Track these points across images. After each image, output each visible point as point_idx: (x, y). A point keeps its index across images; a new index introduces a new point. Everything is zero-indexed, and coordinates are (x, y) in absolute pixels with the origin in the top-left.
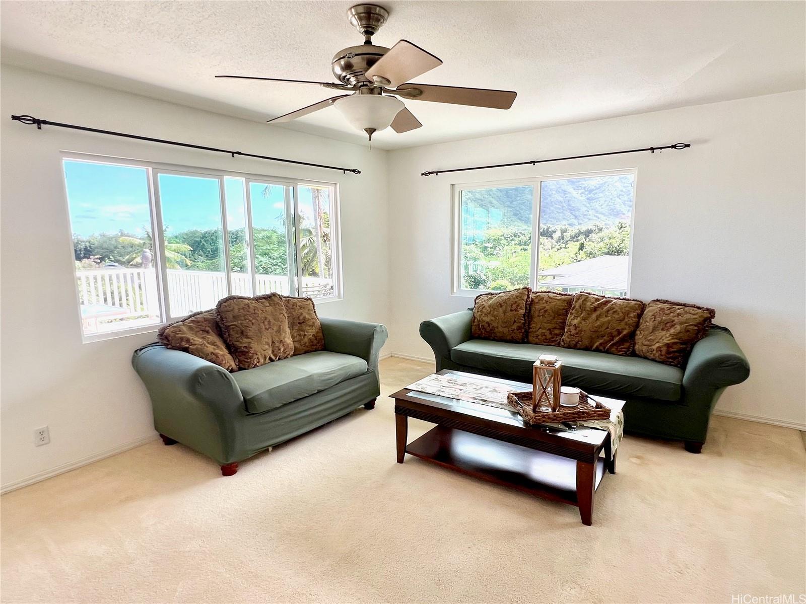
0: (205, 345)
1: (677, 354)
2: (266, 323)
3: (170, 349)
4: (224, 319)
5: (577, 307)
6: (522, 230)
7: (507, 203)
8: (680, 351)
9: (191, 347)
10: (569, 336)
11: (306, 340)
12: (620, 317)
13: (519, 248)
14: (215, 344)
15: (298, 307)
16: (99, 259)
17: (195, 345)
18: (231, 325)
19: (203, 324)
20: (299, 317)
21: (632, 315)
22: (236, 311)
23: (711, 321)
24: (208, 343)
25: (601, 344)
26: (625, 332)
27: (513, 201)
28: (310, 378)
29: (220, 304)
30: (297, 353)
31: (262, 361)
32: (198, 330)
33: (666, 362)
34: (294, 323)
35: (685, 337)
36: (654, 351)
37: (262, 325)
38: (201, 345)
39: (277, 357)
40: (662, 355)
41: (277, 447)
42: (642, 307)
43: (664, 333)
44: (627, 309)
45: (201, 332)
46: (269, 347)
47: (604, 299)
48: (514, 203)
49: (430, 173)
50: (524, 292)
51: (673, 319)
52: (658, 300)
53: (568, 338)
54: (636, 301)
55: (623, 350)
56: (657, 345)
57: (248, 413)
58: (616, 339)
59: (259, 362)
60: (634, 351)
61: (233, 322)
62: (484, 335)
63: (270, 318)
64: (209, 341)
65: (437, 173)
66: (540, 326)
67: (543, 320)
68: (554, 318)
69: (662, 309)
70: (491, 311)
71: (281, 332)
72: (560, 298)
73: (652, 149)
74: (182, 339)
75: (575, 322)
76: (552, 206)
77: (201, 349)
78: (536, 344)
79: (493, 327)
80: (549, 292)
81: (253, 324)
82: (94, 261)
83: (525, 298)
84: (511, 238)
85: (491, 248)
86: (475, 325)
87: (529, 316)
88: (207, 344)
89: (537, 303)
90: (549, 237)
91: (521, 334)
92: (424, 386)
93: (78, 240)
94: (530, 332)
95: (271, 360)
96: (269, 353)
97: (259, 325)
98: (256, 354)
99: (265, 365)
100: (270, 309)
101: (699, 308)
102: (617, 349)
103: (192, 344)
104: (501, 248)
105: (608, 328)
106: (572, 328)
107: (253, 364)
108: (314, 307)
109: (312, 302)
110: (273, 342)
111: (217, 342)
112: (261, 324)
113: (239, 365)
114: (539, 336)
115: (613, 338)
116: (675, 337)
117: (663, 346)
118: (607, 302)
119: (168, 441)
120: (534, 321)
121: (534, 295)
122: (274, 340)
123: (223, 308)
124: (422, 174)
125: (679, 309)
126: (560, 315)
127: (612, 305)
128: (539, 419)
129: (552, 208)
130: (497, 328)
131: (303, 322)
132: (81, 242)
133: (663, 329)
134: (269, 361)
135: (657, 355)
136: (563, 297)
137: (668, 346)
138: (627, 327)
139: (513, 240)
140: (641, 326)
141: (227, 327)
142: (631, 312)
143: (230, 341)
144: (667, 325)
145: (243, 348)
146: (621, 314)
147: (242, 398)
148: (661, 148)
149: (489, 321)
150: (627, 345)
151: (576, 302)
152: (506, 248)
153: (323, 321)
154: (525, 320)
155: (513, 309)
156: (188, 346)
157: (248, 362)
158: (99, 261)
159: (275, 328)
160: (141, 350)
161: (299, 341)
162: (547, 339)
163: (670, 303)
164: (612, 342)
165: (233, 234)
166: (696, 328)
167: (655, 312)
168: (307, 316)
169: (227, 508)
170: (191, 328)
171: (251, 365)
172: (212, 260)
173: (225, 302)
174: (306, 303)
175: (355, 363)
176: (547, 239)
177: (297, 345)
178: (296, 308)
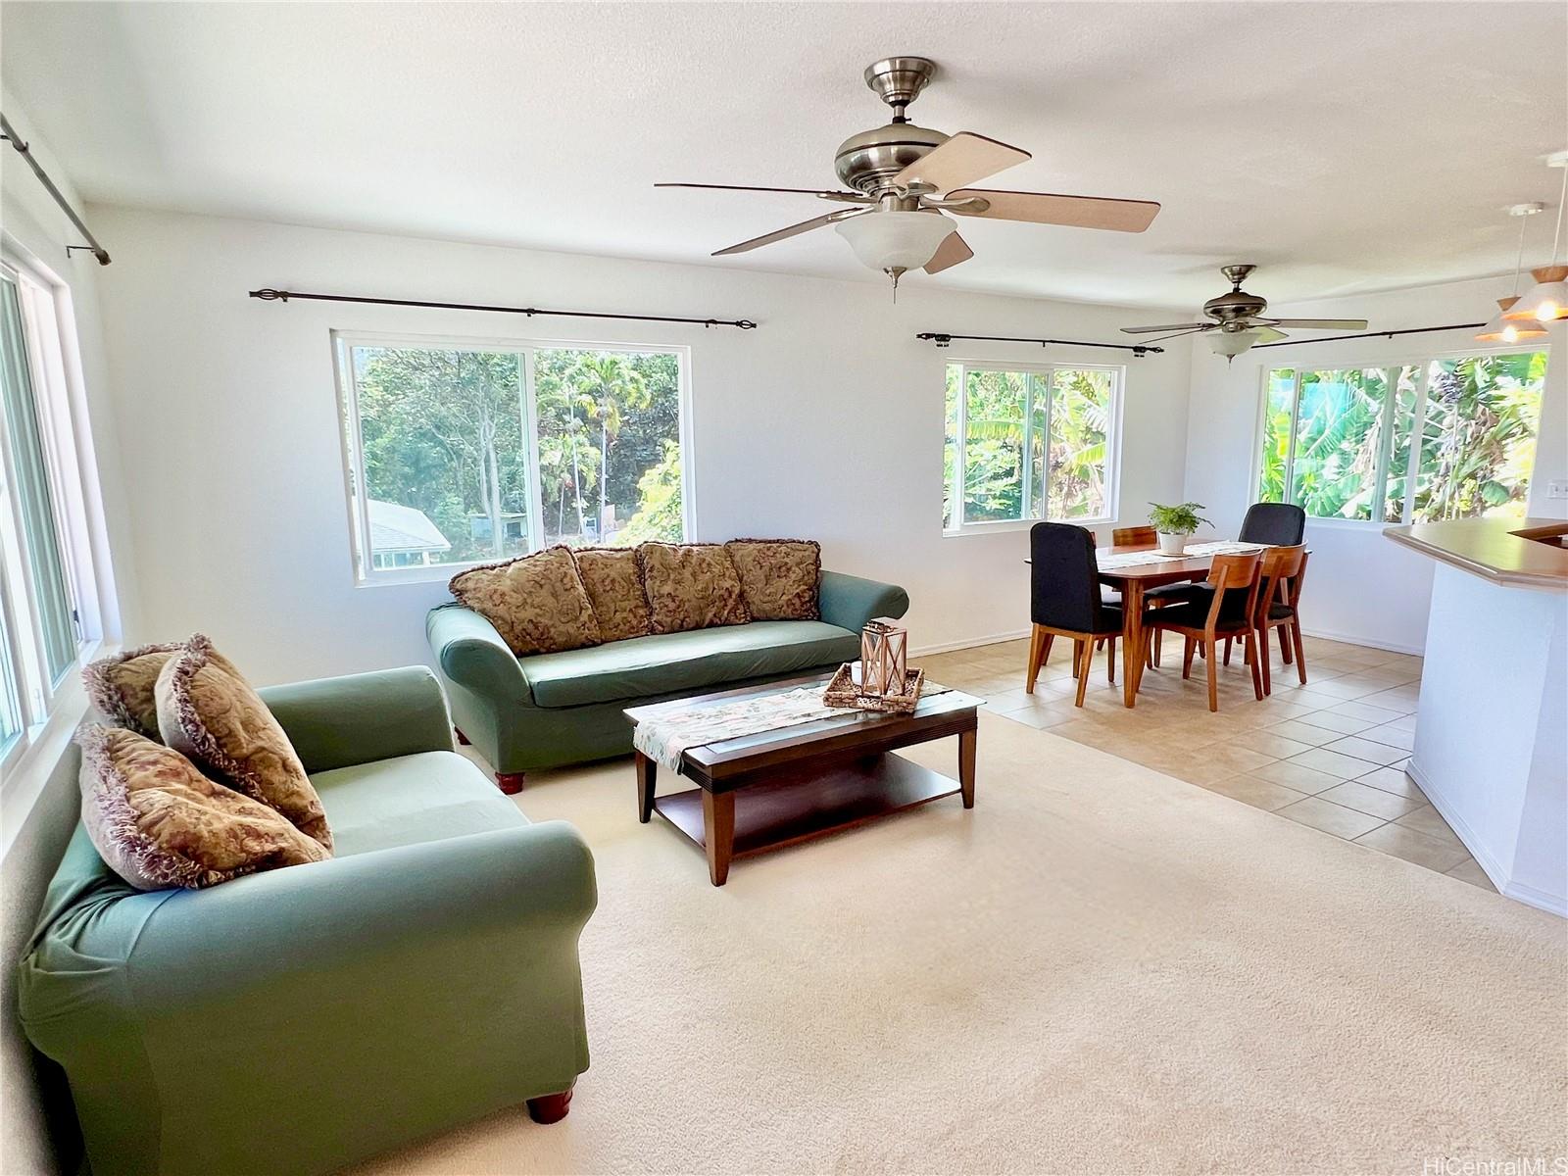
1: (809, 604)
10: (666, 614)
25: (714, 615)
33: (802, 616)
36: (783, 607)
42: (728, 552)
47: (681, 548)
52: (737, 540)
55: (742, 616)
56: (784, 598)
58: (730, 601)
66: (614, 608)
67: (616, 597)
68: (628, 590)
75: (667, 589)
83: (572, 563)
91: (596, 629)
94: (602, 622)
102: (735, 617)
105: (713, 589)
106: (665, 600)
114: (619, 625)
115: (725, 602)
117: (792, 597)
118: (689, 552)
120: (600, 602)
125: (779, 547)
127: (698, 554)
130: (555, 627)
135: (791, 611)
137: (797, 596)
144: (781, 570)
154: (590, 603)
162: (632, 628)
164: (727, 608)
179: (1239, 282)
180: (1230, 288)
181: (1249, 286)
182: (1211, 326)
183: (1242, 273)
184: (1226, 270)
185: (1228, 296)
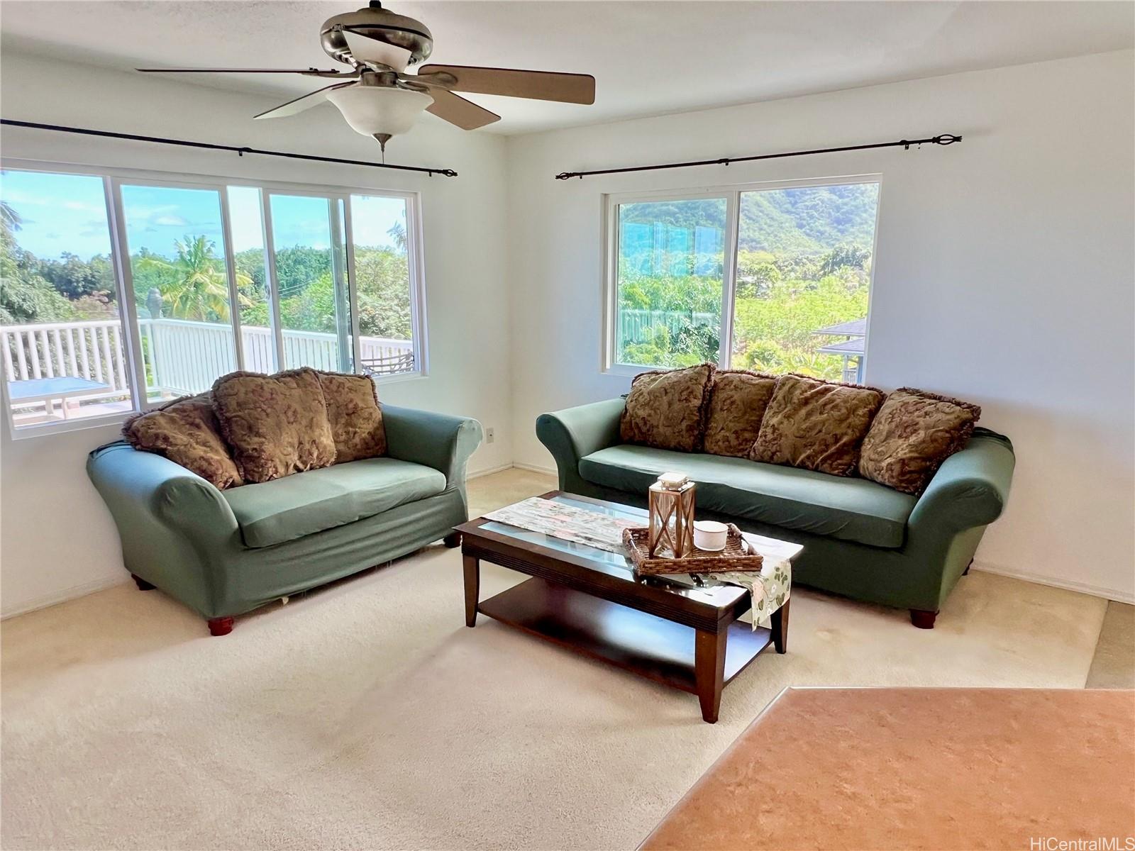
0: (191, 445)
1: (915, 476)
2: (290, 413)
3: (139, 450)
4: (223, 407)
5: (780, 397)
6: (810, 254)
7: (786, 206)
8: (919, 471)
9: (169, 448)
10: (764, 444)
11: (357, 440)
12: (842, 414)
13: (803, 284)
14: (208, 444)
15: (346, 390)
16: (107, 296)
17: (176, 445)
18: (235, 417)
19: (192, 415)
20: (346, 405)
21: (860, 412)
22: (242, 395)
23: (972, 424)
24: (197, 443)
25: (808, 457)
26: (845, 439)
27: (796, 203)
28: (347, 498)
29: (219, 384)
30: (342, 459)
31: (282, 470)
32: (183, 422)
33: (897, 487)
34: (338, 413)
35: (930, 449)
36: (882, 469)
37: (283, 417)
38: (186, 445)
39: (308, 463)
40: (892, 477)
41: (296, 597)
42: (880, 398)
43: (901, 441)
44: (854, 402)
45: (187, 426)
46: (294, 451)
47: (824, 386)
48: (799, 205)
49: (569, 175)
50: (703, 371)
51: (918, 419)
52: (904, 390)
53: (762, 445)
54: (872, 389)
55: (840, 467)
56: (889, 460)
57: (246, 547)
58: (833, 449)
59: (276, 472)
60: (857, 468)
61: (237, 411)
62: (637, 436)
63: (296, 406)
64: (199, 440)
65: (581, 174)
66: (723, 424)
67: (727, 418)
68: (745, 413)
69: (905, 404)
70: (650, 400)
71: (315, 428)
72: (757, 382)
73: (905, 143)
74: (157, 436)
75: (774, 421)
76: (866, 211)
77: (185, 452)
78: (715, 454)
79: (652, 426)
80: (742, 372)
81: (267, 415)
82: (100, 300)
83: (704, 380)
84: (790, 268)
85: (753, 284)
86: (626, 423)
87: (706, 410)
88: (194, 445)
89: (722, 389)
90: (856, 265)
91: (692, 438)
92: (511, 515)
93: (74, 266)
94: (707, 435)
95: (299, 471)
96: (294, 459)
97: (278, 416)
98: (272, 461)
99: (287, 477)
100: (297, 392)
101: (958, 404)
102: (831, 465)
103: (171, 444)
104: (771, 286)
105: (820, 431)
106: (769, 430)
107: (266, 475)
108: (373, 390)
109: (371, 381)
110: (300, 443)
111: (211, 440)
112: (281, 415)
113: (245, 476)
114: (719, 441)
115: (827, 446)
116: (913, 449)
117: (894, 462)
118: (827, 390)
119: (144, 585)
120: (715, 418)
121: (719, 376)
122: (301, 439)
123: (223, 390)
124: (558, 177)
125: (930, 404)
126: (755, 409)
127: (833, 395)
128: (651, 568)
129: (864, 215)
130: (657, 427)
131: (354, 413)
132: (79, 268)
133: (900, 437)
134: (295, 472)
135: (887, 476)
136: (762, 380)
137: (903, 462)
138: (850, 431)
139: (793, 270)
140: (872, 431)
141: (228, 420)
142: (861, 407)
143: (231, 439)
144: (908, 428)
145: (250, 452)
146: (844, 411)
147: (236, 524)
148: (920, 142)
149: (645, 416)
150: (846, 459)
151: (779, 389)
152: (779, 284)
153: (386, 412)
154: (701, 417)
155: (683, 397)
156: (165, 446)
157: (258, 472)
158: (106, 299)
159: (304, 422)
160: (99, 450)
161: (346, 442)
162: (730, 447)
163: (920, 395)
164: (827, 454)
165: (321, 256)
166: (947, 435)
167: (894, 408)
168: (361, 405)
169: (206, 679)
170: (172, 421)
171: (264, 477)
172: (286, 299)
173: (226, 382)
174: (361, 384)
175: (423, 477)
176: (853, 269)
177: (342, 447)
178: (343, 391)
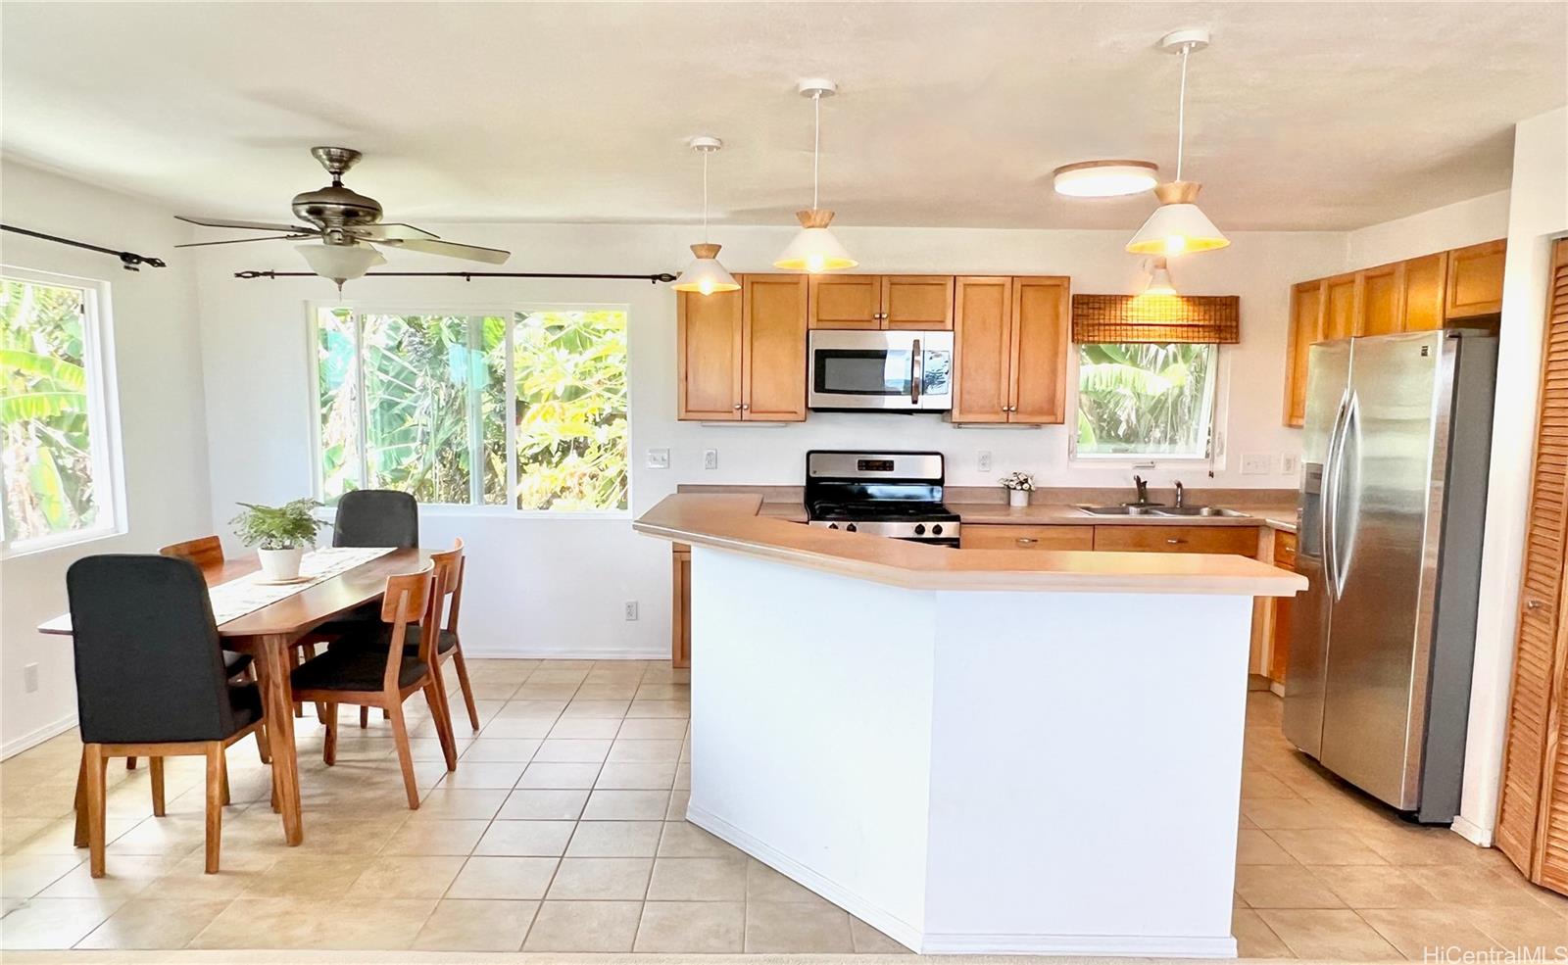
179: (340, 174)
180: (328, 181)
181: (355, 180)
182: (308, 232)
183: (344, 159)
184: (321, 152)
185: (325, 191)
